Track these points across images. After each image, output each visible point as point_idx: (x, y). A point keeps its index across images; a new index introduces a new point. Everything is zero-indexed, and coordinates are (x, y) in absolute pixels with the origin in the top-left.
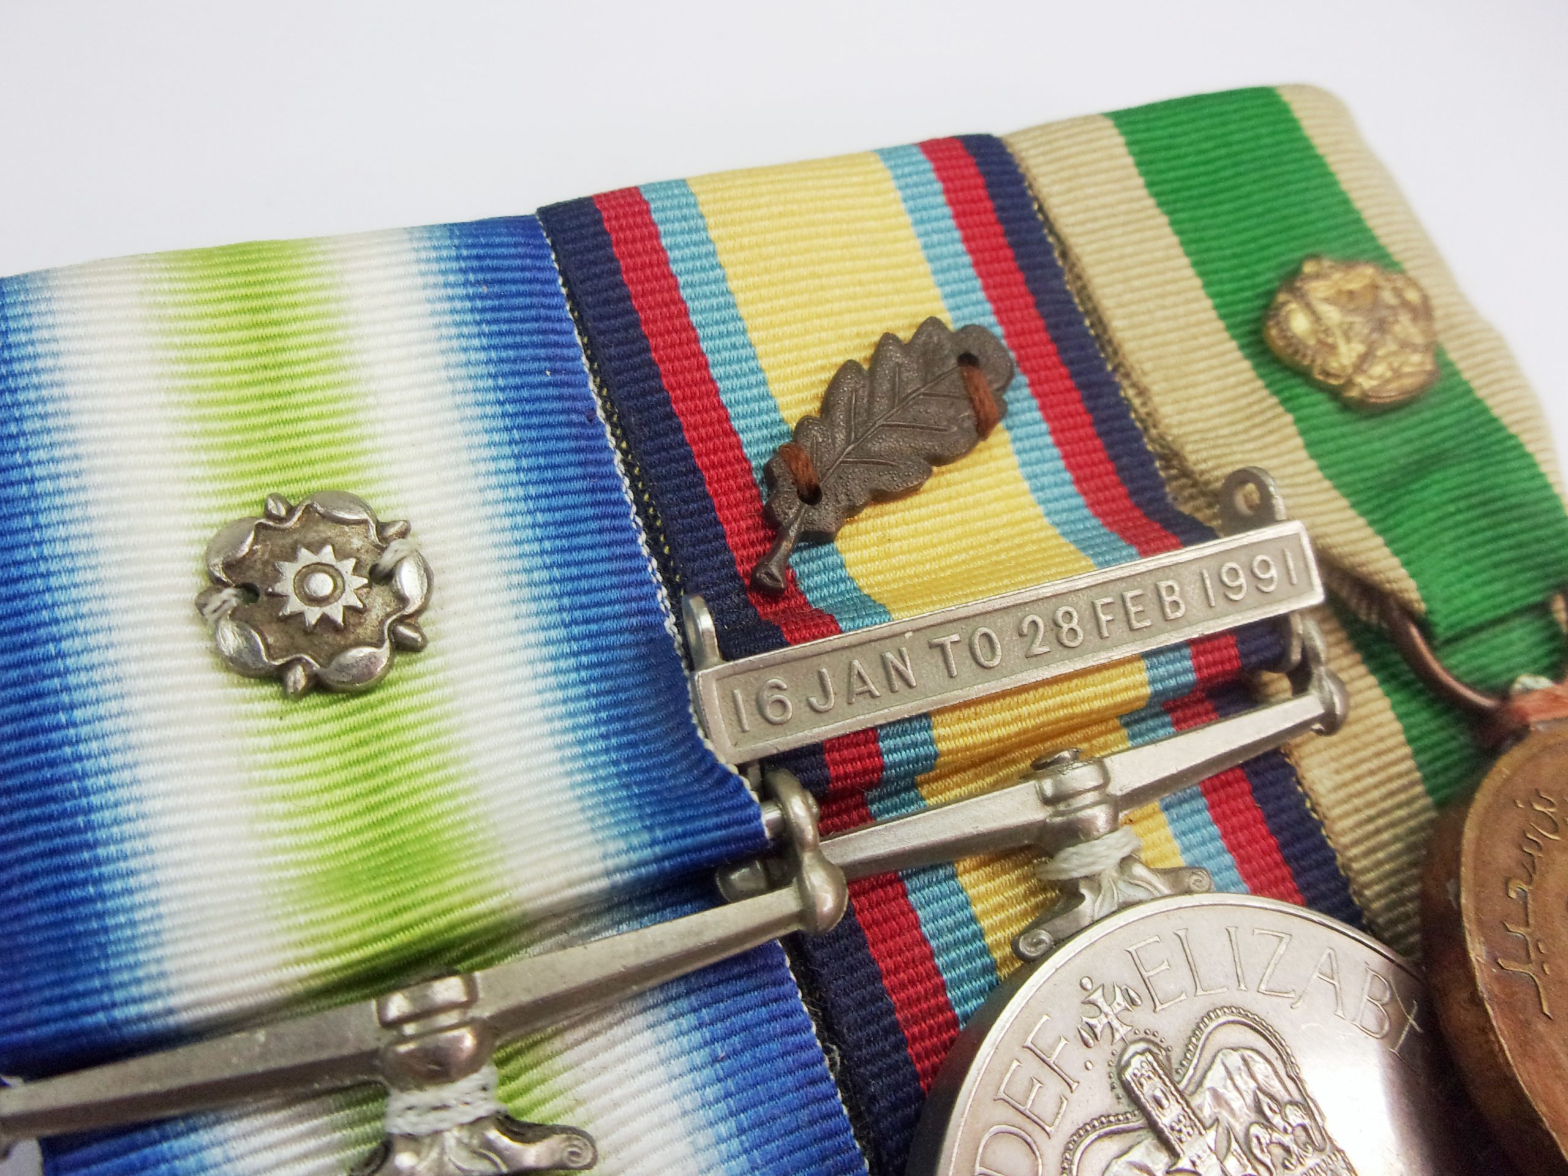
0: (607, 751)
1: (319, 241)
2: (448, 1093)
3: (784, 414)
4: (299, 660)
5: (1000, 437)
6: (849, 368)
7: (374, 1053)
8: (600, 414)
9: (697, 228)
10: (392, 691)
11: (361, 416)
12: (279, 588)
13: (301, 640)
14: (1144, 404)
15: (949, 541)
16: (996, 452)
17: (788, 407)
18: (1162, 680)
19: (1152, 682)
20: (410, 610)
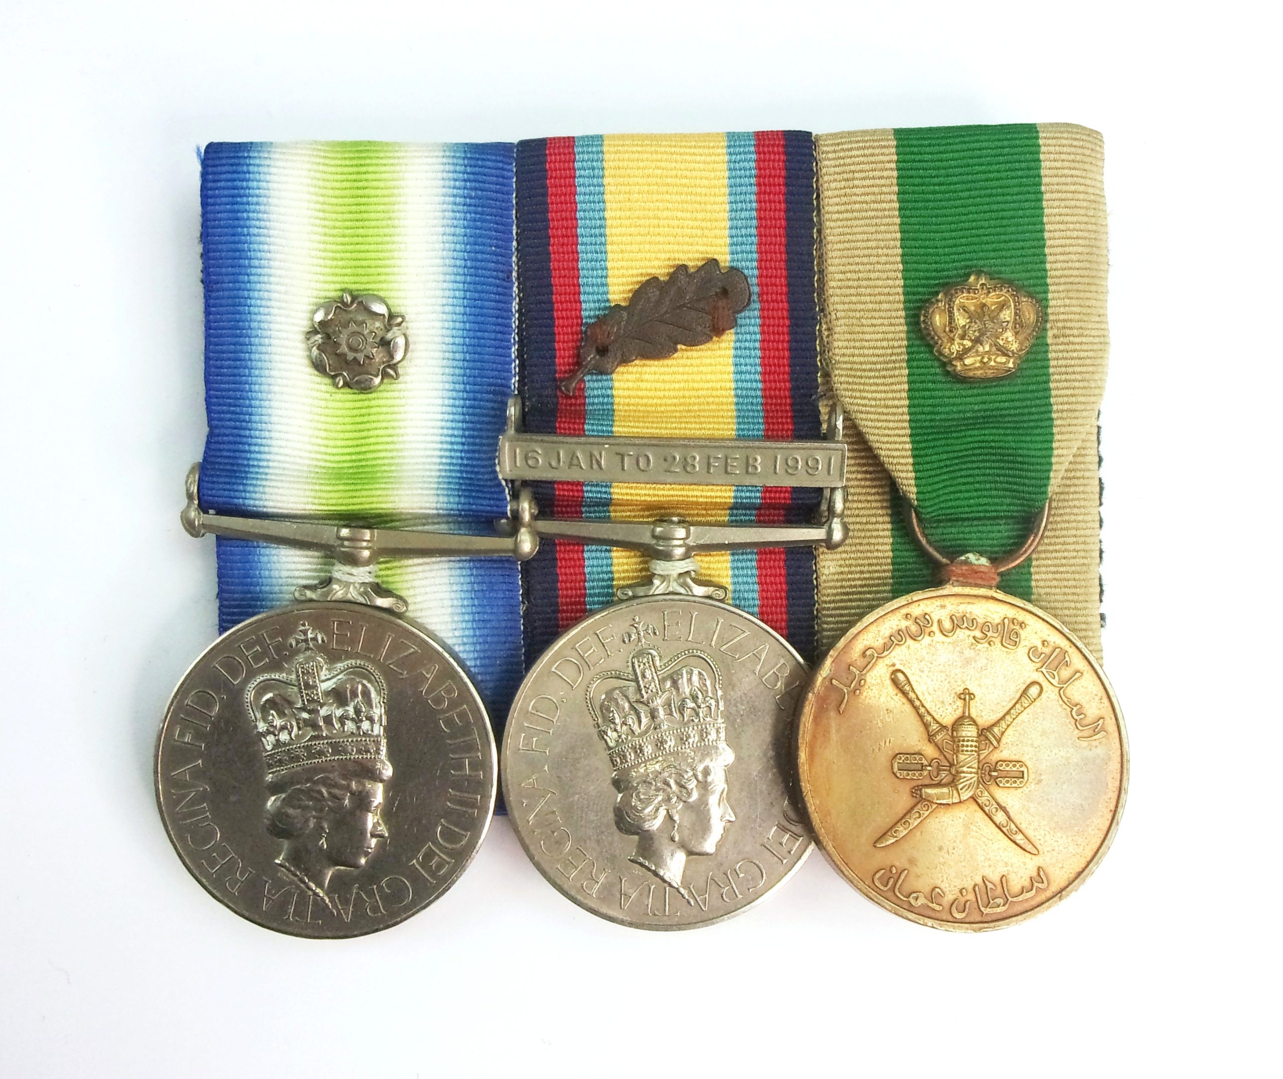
0: (461, 451)
1: (399, 144)
2: (354, 570)
3: (610, 297)
4: (341, 374)
5: (729, 337)
6: (653, 281)
7: (333, 546)
8: (514, 274)
9: (597, 174)
10: (379, 395)
11: (396, 254)
12: (339, 340)
13: (343, 364)
14: (828, 336)
15: (674, 390)
16: (723, 345)
17: (614, 293)
18: (741, 498)
19: (735, 497)
20: (395, 361)
